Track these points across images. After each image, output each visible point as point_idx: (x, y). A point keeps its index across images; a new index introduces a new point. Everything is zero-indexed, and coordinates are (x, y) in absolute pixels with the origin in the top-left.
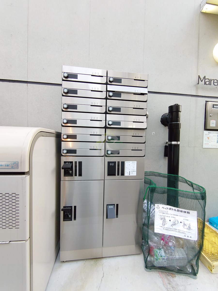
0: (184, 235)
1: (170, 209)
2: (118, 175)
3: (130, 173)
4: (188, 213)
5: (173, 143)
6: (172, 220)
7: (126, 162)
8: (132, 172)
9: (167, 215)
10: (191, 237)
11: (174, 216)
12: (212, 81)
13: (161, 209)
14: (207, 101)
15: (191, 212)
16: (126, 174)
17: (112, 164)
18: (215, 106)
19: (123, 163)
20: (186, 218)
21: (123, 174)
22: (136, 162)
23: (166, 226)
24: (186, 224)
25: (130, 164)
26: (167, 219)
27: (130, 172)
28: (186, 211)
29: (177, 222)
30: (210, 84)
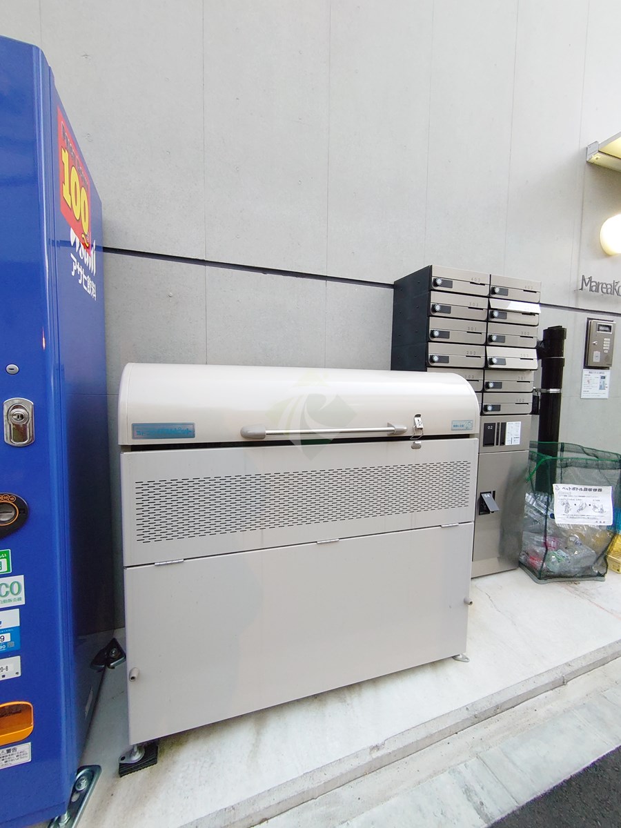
0: (595, 521)
1: (574, 489)
2: (497, 444)
3: (511, 441)
4: (600, 490)
5: (552, 391)
6: (578, 503)
7: (507, 424)
8: (515, 439)
9: (570, 498)
10: (604, 522)
11: (579, 498)
12: (601, 285)
13: (561, 490)
14: (589, 319)
15: (603, 488)
16: (507, 443)
17: (490, 428)
18: (601, 328)
19: (504, 425)
20: (597, 499)
21: (503, 443)
22: (520, 423)
23: (570, 513)
24: (596, 506)
25: (512, 426)
26: (572, 504)
27: (512, 439)
28: (597, 488)
29: (584, 506)
30: (597, 291)
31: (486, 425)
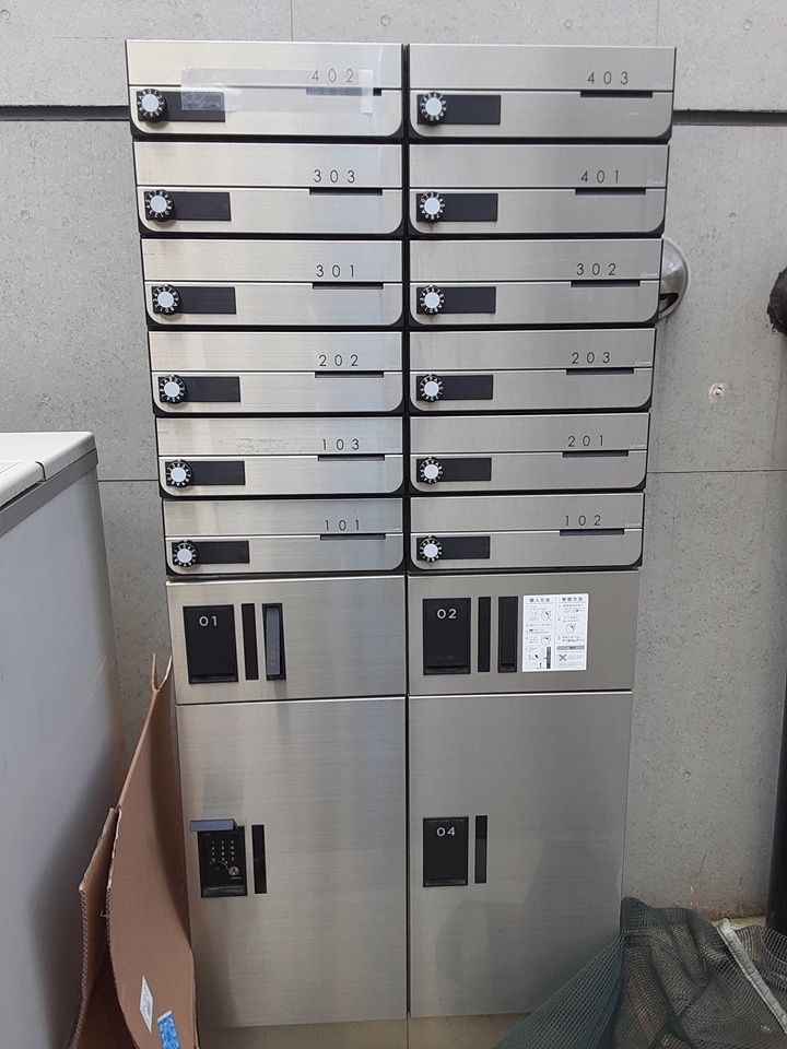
2: (484, 666)
3: (548, 659)
7: (526, 599)
8: (562, 653)
16: (530, 662)
17: (449, 614)
19: (510, 608)
21: (510, 661)
22: (585, 597)
25: (548, 607)
27: (549, 653)
31: (430, 606)
